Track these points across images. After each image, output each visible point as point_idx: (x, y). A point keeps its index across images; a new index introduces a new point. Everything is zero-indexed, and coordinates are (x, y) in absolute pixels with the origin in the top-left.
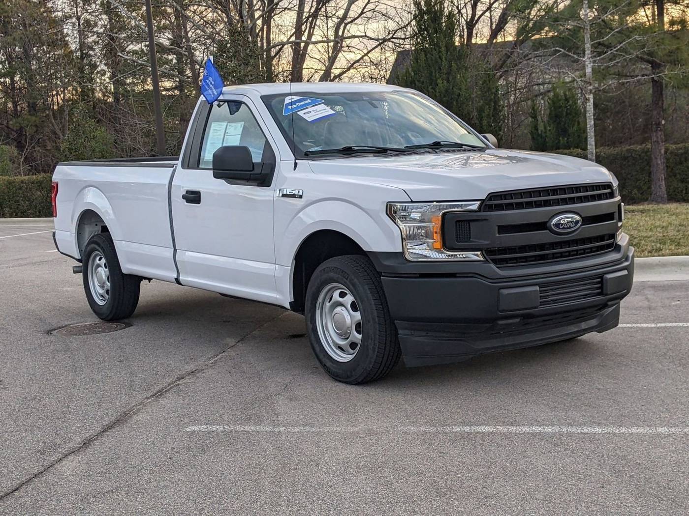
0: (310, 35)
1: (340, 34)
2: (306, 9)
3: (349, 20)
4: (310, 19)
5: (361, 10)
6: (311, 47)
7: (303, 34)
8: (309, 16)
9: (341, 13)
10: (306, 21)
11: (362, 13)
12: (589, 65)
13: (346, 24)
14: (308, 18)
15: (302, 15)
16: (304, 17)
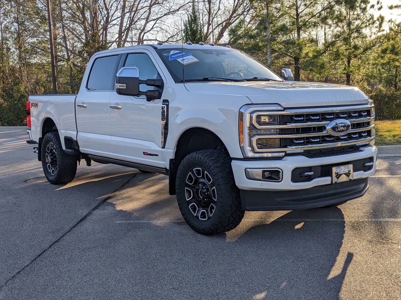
1: (141, 37)
2: (125, 25)
3: (146, 31)
5: (152, 27)
7: (123, 37)
11: (152, 28)
12: (269, 59)
13: (145, 33)
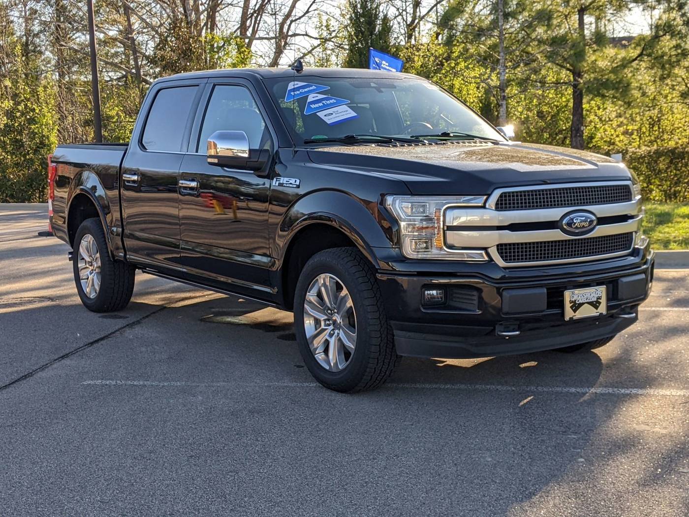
0: (254, 32)
4: (255, 15)
6: (255, 42)
8: (255, 12)
9: (286, 10)
10: (251, 17)
14: (252, 14)
15: (247, 11)
16: (249, 13)
